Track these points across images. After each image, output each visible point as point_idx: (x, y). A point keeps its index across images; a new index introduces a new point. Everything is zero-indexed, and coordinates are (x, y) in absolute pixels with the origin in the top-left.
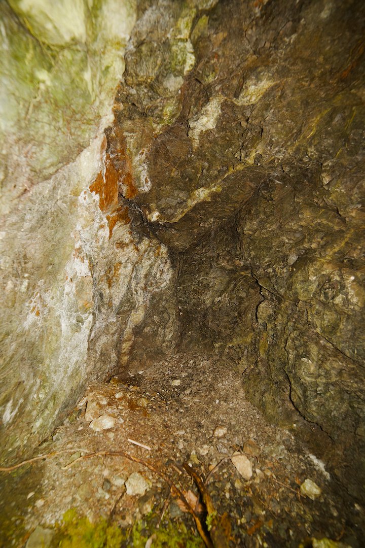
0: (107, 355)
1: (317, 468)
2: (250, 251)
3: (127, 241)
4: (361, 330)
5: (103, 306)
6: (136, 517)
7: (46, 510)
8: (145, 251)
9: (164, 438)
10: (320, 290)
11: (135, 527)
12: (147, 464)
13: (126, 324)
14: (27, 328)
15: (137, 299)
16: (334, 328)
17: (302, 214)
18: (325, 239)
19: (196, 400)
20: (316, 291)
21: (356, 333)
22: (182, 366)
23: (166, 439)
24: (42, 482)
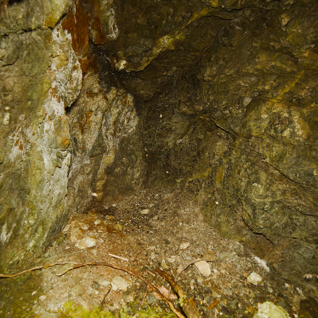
0: (84, 191)
1: (260, 265)
2: (209, 96)
3: (96, 91)
4: (303, 157)
5: (78, 150)
6: (121, 305)
7: (49, 302)
8: (113, 100)
9: (138, 252)
10: (271, 126)
11: (121, 310)
12: (126, 270)
13: (99, 165)
14: (13, 161)
15: (108, 144)
16: (281, 157)
17: (259, 58)
18: (277, 81)
19: (163, 224)
20: (267, 127)
21: (299, 160)
22: (149, 198)
23: (140, 253)
24: (41, 285)
